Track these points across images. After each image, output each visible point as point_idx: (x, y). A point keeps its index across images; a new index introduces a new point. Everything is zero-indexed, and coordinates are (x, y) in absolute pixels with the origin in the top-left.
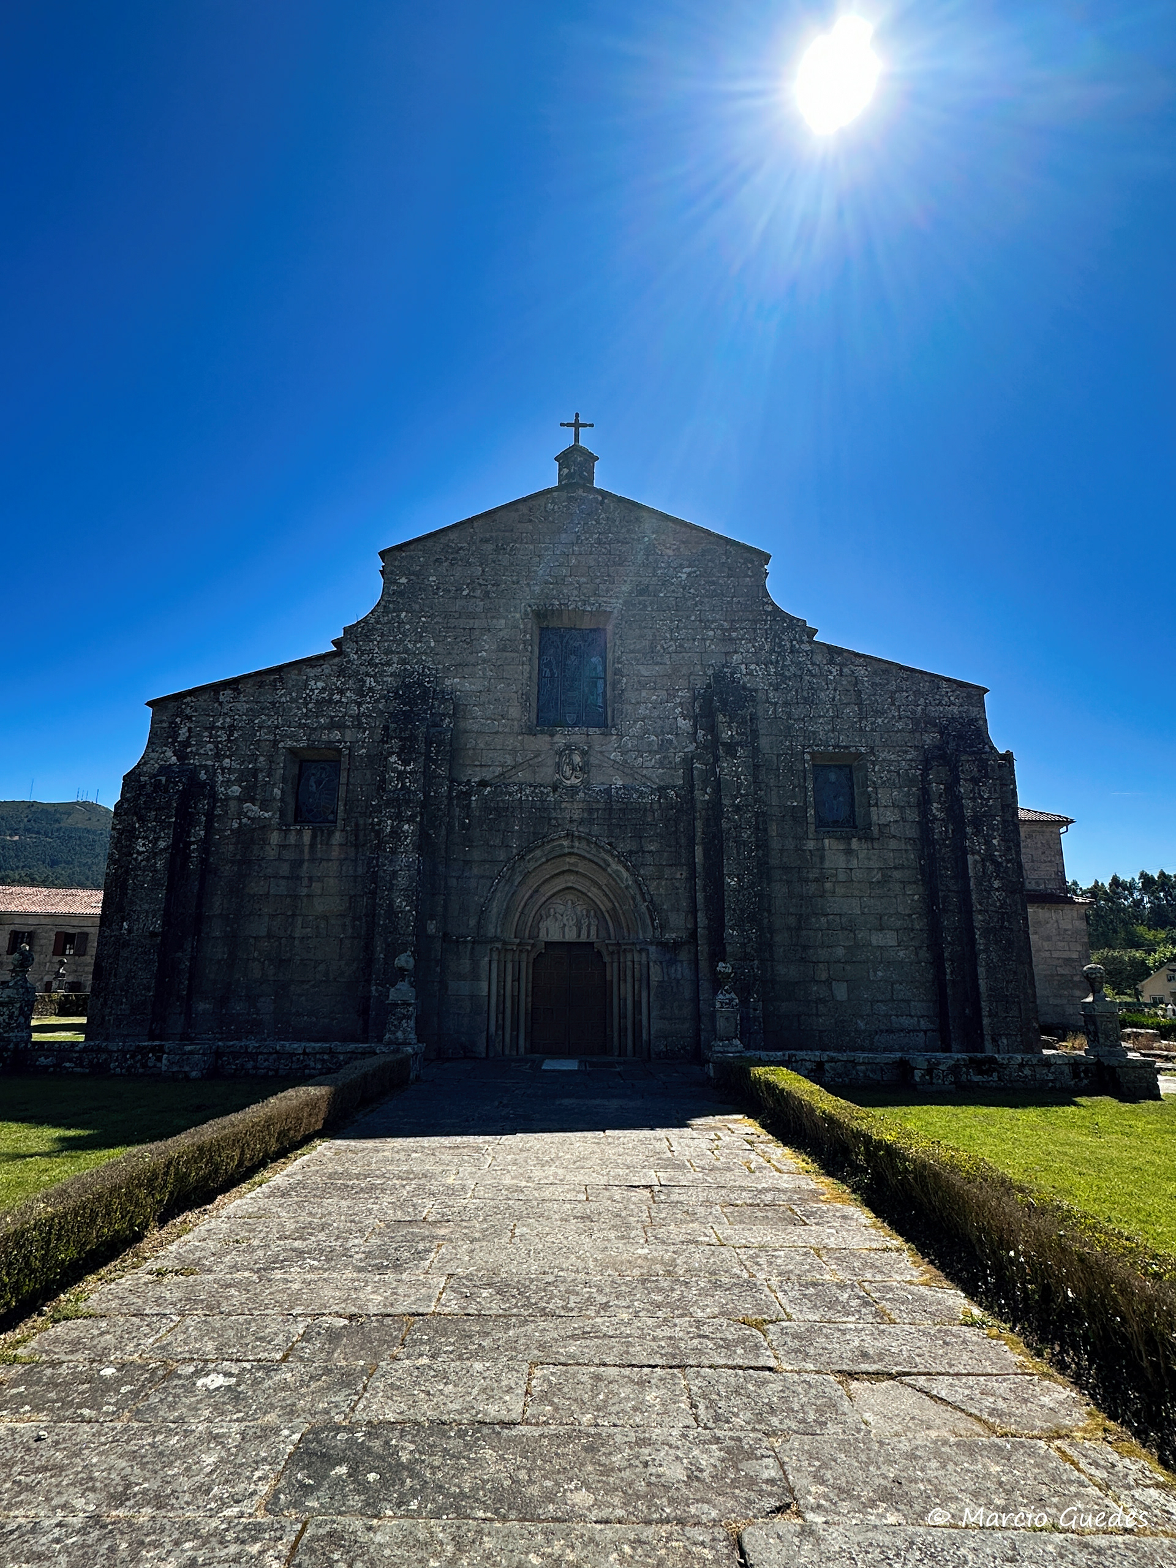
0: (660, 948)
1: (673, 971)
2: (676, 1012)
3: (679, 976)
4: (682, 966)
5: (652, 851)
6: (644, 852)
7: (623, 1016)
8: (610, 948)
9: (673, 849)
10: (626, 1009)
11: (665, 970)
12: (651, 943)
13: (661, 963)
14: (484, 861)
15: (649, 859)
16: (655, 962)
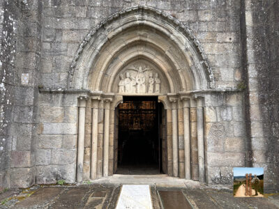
0: (214, 96)
1: (225, 115)
2: (228, 146)
3: (230, 118)
4: (232, 110)
5: (206, 21)
6: (200, 22)
7: (181, 148)
8: (170, 99)
9: (223, 19)
10: (184, 143)
11: (218, 114)
12: (207, 93)
13: (215, 108)
14: (72, 30)
15: (204, 27)
16: (210, 107)
